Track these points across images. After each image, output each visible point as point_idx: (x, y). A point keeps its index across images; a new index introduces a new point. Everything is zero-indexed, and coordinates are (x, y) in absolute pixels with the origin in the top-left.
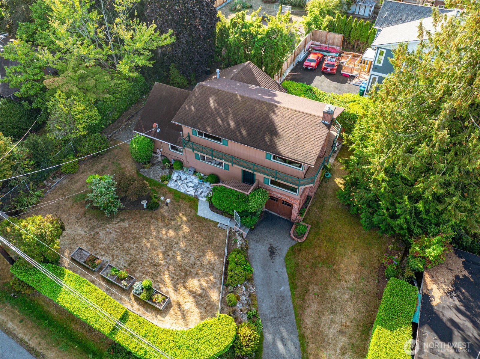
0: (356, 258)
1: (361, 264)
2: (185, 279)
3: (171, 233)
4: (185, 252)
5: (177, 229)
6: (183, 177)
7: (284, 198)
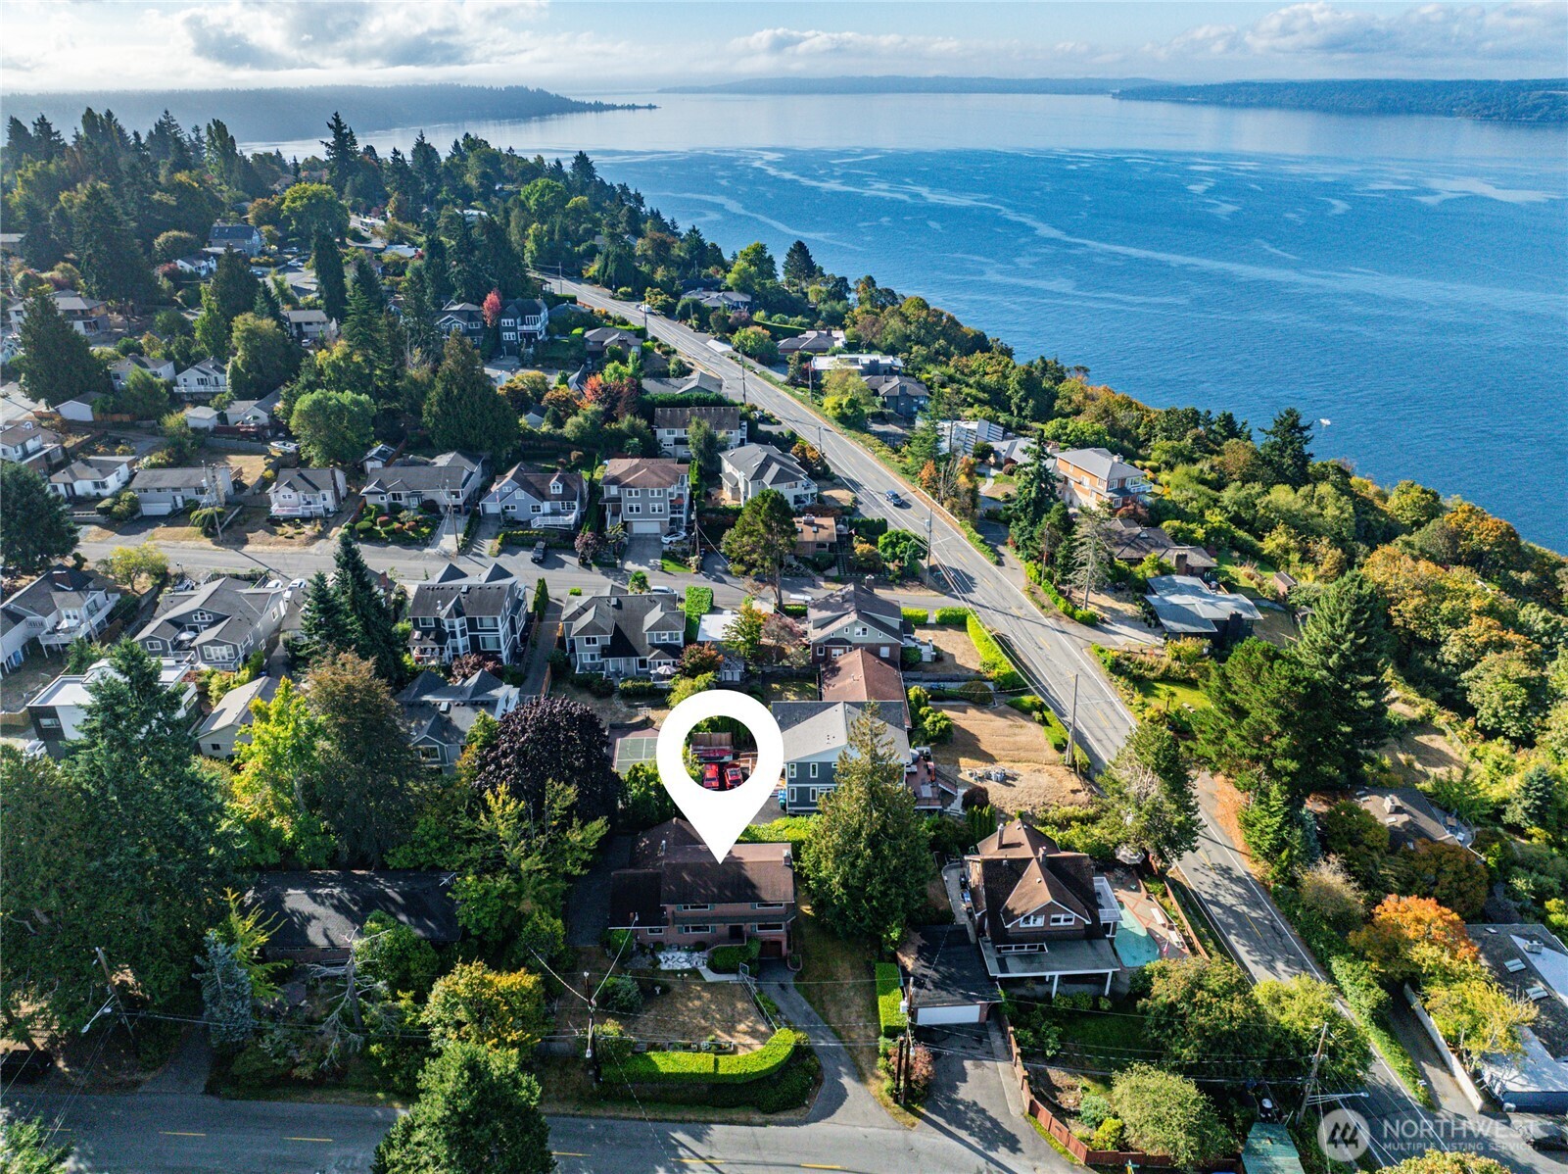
0: (847, 965)
1: (852, 967)
2: (733, 1028)
3: (697, 1003)
4: (720, 1010)
5: (699, 998)
6: (670, 956)
7: (773, 938)
